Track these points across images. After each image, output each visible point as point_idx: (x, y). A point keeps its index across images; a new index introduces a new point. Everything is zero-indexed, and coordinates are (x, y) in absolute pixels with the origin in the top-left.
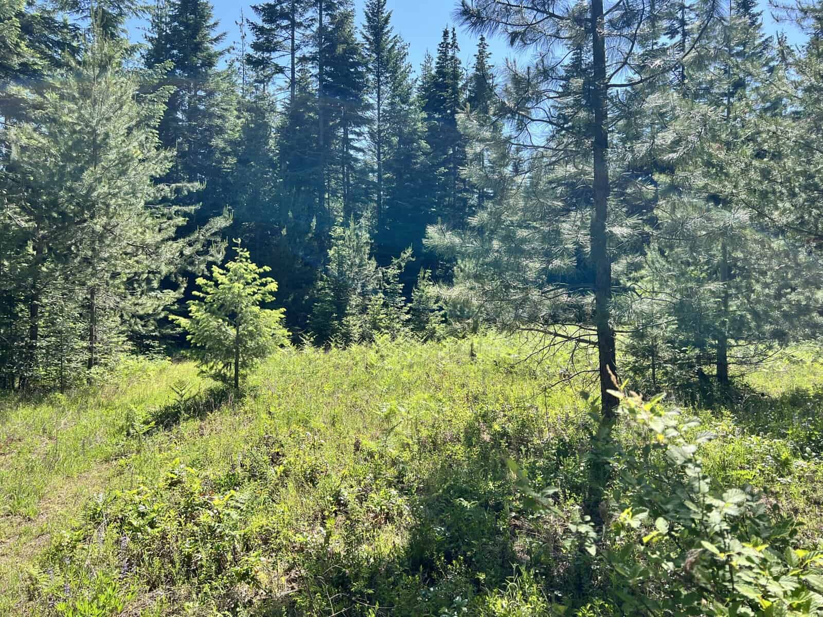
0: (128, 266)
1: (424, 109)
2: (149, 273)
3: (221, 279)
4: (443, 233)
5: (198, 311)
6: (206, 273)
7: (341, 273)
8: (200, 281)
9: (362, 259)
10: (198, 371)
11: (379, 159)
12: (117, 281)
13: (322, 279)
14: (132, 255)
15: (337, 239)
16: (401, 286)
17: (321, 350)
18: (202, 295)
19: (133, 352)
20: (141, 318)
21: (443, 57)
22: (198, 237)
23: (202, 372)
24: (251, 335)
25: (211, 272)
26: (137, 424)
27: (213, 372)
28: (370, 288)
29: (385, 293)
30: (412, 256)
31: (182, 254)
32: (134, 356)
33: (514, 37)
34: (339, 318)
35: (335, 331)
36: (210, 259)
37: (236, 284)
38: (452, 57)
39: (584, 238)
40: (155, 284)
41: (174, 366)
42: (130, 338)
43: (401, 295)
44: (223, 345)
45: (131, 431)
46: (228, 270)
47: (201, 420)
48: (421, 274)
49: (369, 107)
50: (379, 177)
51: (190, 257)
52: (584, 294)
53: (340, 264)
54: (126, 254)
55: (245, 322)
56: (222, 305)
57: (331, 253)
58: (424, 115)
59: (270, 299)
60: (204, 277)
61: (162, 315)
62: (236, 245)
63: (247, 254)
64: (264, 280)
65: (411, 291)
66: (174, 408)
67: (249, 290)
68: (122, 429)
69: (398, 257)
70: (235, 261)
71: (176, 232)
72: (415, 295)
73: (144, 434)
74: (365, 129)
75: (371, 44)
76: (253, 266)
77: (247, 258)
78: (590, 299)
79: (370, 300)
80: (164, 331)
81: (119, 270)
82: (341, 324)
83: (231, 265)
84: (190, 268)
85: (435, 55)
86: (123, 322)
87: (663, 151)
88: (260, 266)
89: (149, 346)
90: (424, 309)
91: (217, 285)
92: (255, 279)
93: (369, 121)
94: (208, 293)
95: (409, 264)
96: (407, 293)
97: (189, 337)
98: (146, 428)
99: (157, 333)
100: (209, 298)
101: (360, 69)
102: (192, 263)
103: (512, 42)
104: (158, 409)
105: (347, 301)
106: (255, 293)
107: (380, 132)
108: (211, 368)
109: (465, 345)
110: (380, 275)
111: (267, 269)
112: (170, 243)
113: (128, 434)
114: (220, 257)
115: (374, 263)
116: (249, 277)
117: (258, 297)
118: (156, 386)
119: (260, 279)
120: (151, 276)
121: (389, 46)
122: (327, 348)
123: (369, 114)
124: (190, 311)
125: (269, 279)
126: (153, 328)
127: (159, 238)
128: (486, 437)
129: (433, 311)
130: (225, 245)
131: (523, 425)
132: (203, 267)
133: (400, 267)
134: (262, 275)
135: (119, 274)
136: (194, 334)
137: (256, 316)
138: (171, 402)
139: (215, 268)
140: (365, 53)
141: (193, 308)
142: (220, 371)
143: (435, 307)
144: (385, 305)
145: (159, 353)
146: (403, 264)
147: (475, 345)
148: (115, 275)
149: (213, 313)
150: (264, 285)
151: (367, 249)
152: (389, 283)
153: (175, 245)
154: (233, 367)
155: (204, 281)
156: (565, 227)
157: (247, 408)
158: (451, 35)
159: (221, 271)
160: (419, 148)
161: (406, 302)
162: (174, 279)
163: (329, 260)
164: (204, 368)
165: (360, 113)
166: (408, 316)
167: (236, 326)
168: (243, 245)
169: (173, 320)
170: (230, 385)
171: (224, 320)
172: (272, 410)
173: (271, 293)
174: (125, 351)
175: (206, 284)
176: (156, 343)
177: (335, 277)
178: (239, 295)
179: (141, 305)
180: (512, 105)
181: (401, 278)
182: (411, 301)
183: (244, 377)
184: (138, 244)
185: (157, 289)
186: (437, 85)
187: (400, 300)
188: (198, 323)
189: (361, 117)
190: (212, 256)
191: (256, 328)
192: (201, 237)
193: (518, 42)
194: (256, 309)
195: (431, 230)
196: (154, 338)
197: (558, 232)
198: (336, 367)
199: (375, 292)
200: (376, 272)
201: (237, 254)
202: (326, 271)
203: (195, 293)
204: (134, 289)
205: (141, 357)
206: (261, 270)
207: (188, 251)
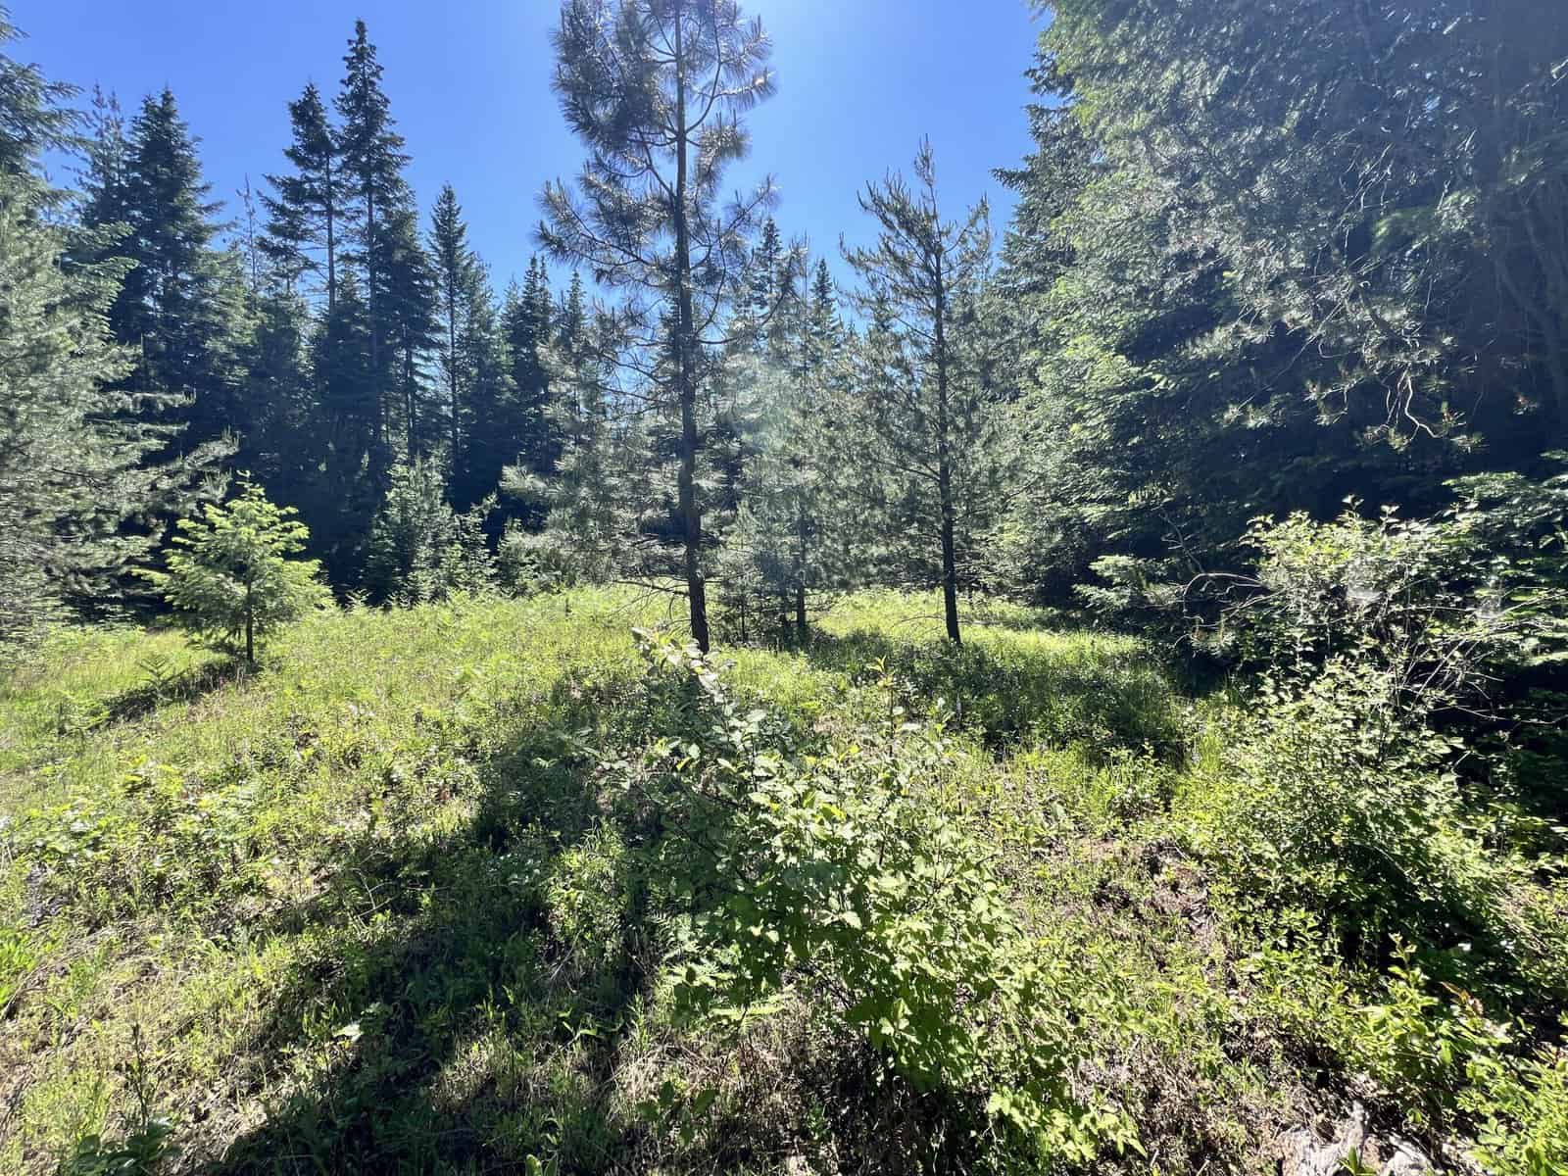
0: (55, 501)
1: (508, 341)
2: (98, 511)
3: (219, 521)
4: (522, 475)
5: (182, 563)
6: (197, 513)
7: (405, 520)
8: (184, 523)
9: (432, 504)
10: (186, 641)
11: (454, 390)
12: (33, 522)
13: (378, 526)
14: (62, 485)
15: (398, 479)
16: (484, 536)
17: (378, 610)
18: (188, 542)
19: (73, 621)
20: (87, 573)
21: (531, 287)
22: (182, 467)
23: (193, 642)
24: (271, 593)
25: (204, 513)
26: (75, 718)
27: (212, 641)
28: (444, 538)
29: (464, 544)
30: (497, 503)
31: (153, 487)
32: (78, 626)
33: (600, 274)
34: (403, 573)
35: (398, 588)
36: (203, 495)
37: (244, 529)
38: (542, 289)
39: (673, 489)
40: (110, 528)
41: (150, 637)
42: (67, 602)
43: (485, 547)
44: (228, 607)
45: (67, 727)
46: (230, 511)
47: (192, 703)
48: (508, 524)
49: (439, 329)
50: (454, 412)
51: (170, 491)
52: (676, 544)
53: (404, 509)
54: (52, 483)
55: (260, 577)
56: (223, 555)
57: (390, 495)
58: (509, 347)
59: (297, 548)
60: (192, 518)
61: (125, 570)
62: (243, 479)
63: (261, 491)
64: (287, 524)
65: (497, 542)
66: (145, 692)
67: (264, 537)
68: (50, 725)
69: (479, 503)
70: (242, 499)
71: (143, 458)
72: (502, 546)
73: (90, 729)
74: (435, 354)
75: (440, 256)
76: (271, 507)
77: (260, 497)
78: (682, 551)
79: (444, 552)
80: (132, 592)
81: (39, 505)
82: (407, 580)
83: (236, 504)
84: (168, 507)
85: (522, 284)
86: (54, 579)
87: (744, 410)
88: (280, 506)
89: (104, 611)
90: (513, 563)
91: (212, 528)
92: (273, 524)
93: (441, 346)
94: (199, 540)
95: (493, 512)
96: (492, 544)
97: (168, 598)
98: (93, 721)
99: (119, 595)
100: (200, 546)
101: (426, 283)
102: (173, 500)
103: (598, 280)
104: (117, 693)
105: (414, 553)
106: (274, 541)
107: (454, 360)
108: (209, 637)
109: (559, 601)
110: (457, 523)
111: (293, 510)
112: (134, 472)
113: (62, 731)
114: (220, 494)
115: (447, 510)
116: (265, 521)
117: (280, 545)
118: (116, 665)
119: (282, 522)
120: (102, 517)
121: (465, 263)
122: (387, 609)
123: (439, 337)
124: (170, 564)
125: (296, 523)
126: (108, 587)
127: (112, 464)
128: (577, 694)
129: (524, 564)
130: (226, 478)
131: (615, 679)
132: (192, 506)
133: (482, 515)
134: (283, 519)
135: (39, 512)
136: (177, 593)
137: (278, 570)
138: (142, 684)
139: (208, 507)
140: (433, 265)
141: (175, 559)
142: (223, 640)
143: (526, 560)
144: (464, 558)
145: (123, 620)
146: (486, 512)
147: (571, 600)
148: (30, 514)
149: (208, 565)
150: (289, 530)
151: (440, 493)
152: (468, 533)
153: (141, 475)
154: (244, 634)
155: (192, 524)
156: (655, 478)
157: (266, 684)
158: (539, 264)
159: (220, 512)
160: (504, 383)
161: (491, 555)
162: (142, 522)
163: (388, 505)
164: (196, 637)
165: (428, 335)
166: (494, 571)
167: (247, 583)
168: (253, 480)
169: (139, 575)
170: (241, 657)
171: (227, 576)
172: (304, 684)
173: (300, 541)
174: (58, 620)
175: (194, 528)
176: (118, 608)
177: (396, 524)
178: (250, 543)
179: (86, 555)
180: (597, 345)
181: (484, 527)
182: (497, 554)
183: (262, 646)
184: (74, 471)
185: (115, 534)
186: (523, 316)
187: (482, 553)
188: (184, 578)
189: (430, 340)
190: (206, 491)
191: (277, 584)
192: (187, 467)
193: (604, 280)
194: (278, 561)
195: (509, 472)
196: (116, 601)
197: (647, 482)
198: (397, 629)
199: (451, 543)
200: (451, 520)
201: (245, 490)
202: (385, 517)
203: (175, 539)
204: (70, 533)
205: (89, 628)
206: (284, 512)
207: (165, 484)
